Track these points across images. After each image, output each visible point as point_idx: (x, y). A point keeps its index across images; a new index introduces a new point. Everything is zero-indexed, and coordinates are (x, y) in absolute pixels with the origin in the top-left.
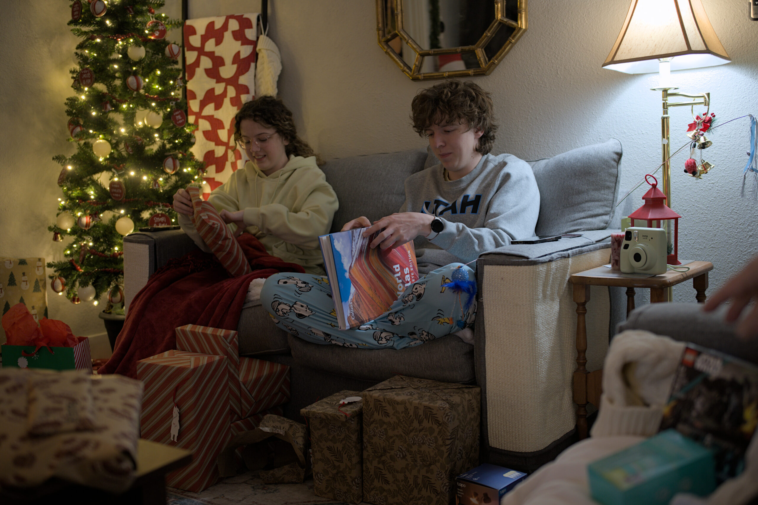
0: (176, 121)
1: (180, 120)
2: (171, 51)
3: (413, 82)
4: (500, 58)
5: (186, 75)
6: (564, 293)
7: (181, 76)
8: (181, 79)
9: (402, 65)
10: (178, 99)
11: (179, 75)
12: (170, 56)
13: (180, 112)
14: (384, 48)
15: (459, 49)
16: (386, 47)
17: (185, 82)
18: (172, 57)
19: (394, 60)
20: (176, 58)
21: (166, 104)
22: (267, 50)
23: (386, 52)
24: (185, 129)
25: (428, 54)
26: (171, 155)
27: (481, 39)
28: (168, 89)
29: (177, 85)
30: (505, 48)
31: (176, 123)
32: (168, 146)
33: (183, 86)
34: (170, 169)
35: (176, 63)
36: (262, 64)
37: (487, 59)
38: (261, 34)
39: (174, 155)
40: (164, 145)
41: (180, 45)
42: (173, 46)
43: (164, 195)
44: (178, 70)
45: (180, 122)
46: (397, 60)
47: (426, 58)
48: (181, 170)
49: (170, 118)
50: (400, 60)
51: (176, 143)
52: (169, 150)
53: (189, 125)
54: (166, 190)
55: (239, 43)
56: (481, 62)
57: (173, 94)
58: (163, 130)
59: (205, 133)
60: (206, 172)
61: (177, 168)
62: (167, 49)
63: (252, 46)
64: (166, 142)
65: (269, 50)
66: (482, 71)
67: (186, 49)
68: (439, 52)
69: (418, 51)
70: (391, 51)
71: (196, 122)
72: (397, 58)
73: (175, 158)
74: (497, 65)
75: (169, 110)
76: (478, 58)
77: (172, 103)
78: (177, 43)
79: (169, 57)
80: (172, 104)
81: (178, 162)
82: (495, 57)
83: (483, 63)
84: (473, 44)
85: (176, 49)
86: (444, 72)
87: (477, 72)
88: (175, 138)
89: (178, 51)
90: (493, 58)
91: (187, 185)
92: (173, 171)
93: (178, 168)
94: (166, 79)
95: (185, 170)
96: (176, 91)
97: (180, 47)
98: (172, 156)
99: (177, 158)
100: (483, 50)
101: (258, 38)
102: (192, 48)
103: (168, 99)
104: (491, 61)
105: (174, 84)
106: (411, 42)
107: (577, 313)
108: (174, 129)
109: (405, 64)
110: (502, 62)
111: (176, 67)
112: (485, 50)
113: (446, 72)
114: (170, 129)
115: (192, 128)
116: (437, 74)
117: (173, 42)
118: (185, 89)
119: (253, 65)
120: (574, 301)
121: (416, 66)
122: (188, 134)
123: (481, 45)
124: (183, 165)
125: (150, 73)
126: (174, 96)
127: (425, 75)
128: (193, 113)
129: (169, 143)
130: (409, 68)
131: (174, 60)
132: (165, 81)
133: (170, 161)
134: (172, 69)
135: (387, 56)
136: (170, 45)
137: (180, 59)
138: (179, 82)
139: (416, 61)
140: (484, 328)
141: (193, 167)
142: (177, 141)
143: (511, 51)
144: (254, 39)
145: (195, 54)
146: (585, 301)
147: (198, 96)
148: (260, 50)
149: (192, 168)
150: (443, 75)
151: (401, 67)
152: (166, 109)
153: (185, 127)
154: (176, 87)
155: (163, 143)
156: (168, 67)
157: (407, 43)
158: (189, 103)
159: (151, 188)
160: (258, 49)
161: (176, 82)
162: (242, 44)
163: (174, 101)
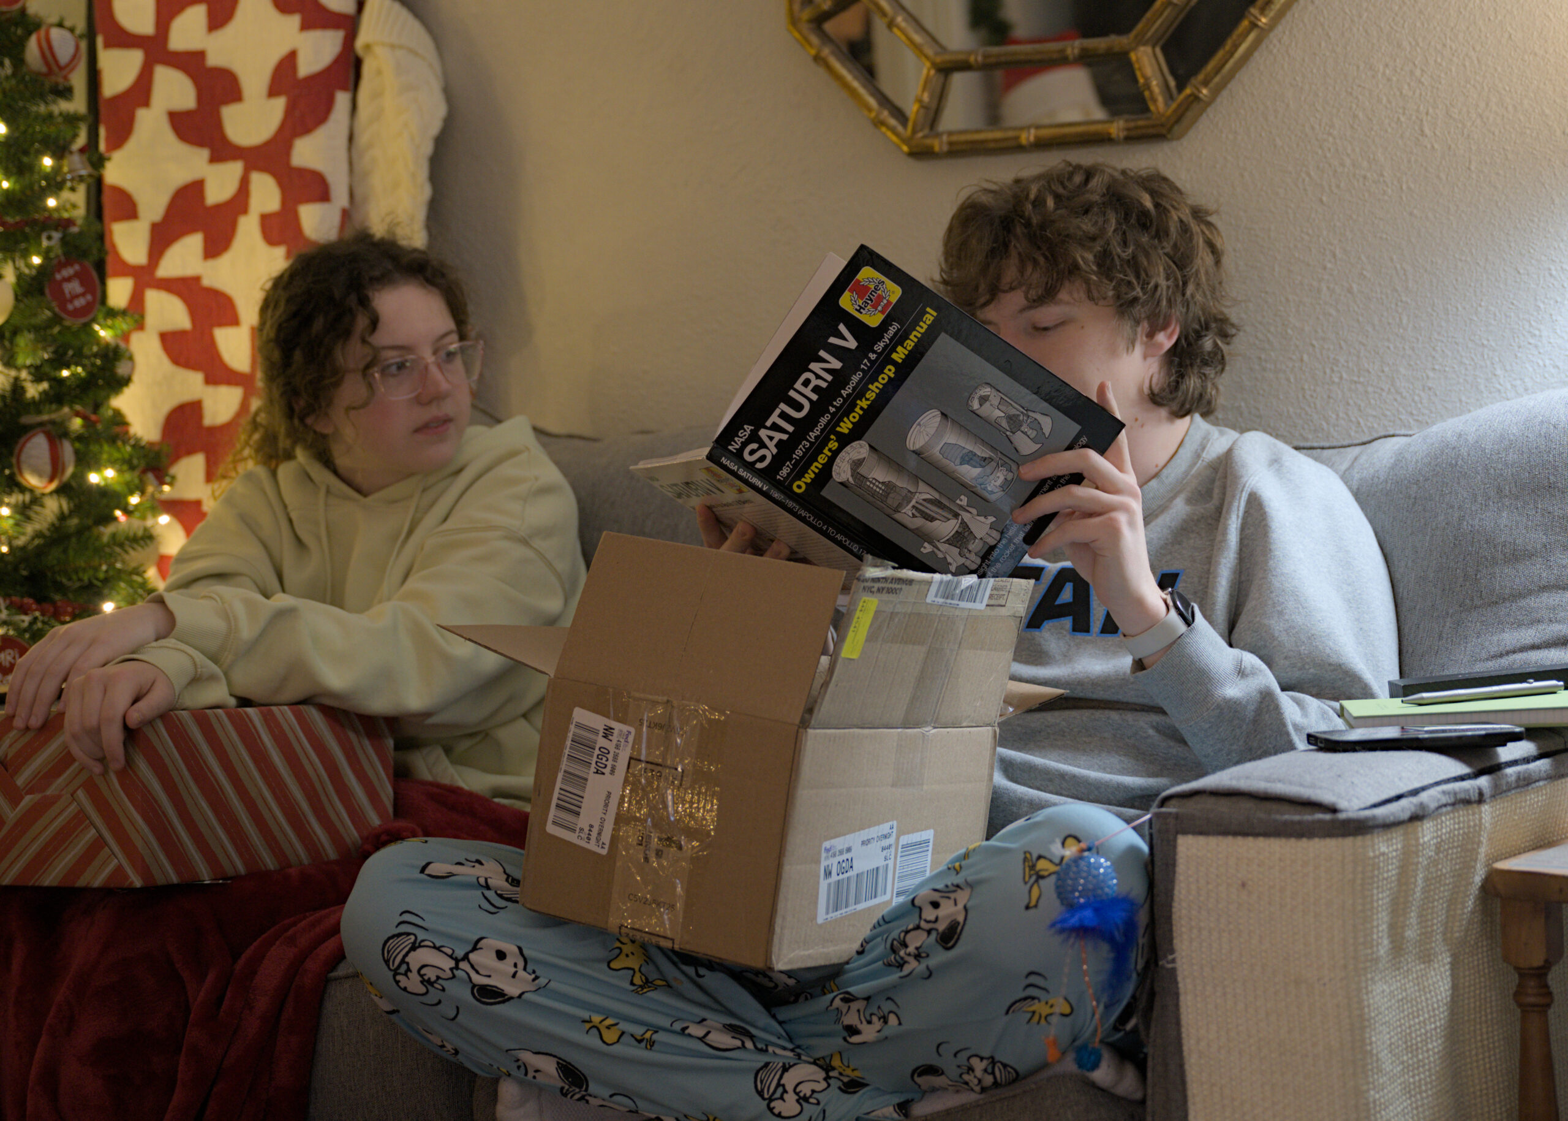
0: (63, 301)
1: (77, 296)
2: (48, 52)
3: (911, 162)
4: (1217, 79)
5: (102, 132)
6: (1467, 930)
7: (81, 140)
8: (82, 151)
9: (872, 102)
10: (70, 222)
11: (75, 136)
12: (44, 69)
13: (77, 267)
14: (810, 44)
15: (1074, 47)
16: (815, 40)
17: (98, 162)
18: (50, 72)
19: (846, 85)
20: (66, 78)
21: (26, 238)
22: (393, 47)
23: (818, 59)
24: (97, 327)
25: (964, 66)
26: (41, 424)
27: (1148, 15)
28: (36, 187)
29: (70, 171)
30: (1236, 47)
31: (63, 308)
32: (33, 391)
33: (90, 176)
34: (39, 473)
35: (66, 93)
36: (377, 95)
37: (1172, 83)
39: (53, 423)
40: (17, 388)
41: (78, 31)
42: (55, 34)
43: (16, 569)
44: (72, 120)
45: (79, 303)
46: (856, 84)
47: (958, 79)
48: (79, 476)
49: (42, 293)
50: (864, 86)
51: (61, 381)
52: (35, 406)
53: (112, 313)
54: (23, 548)
55: (295, 20)
56: (1151, 92)
57: (51, 202)
58: (15, 332)
59: (171, 342)
60: (171, 484)
61: (63, 471)
62: (33, 46)
64: (24, 374)
65: (401, 47)
66: (1153, 126)
67: (100, 41)
68: (1003, 59)
69: (930, 52)
70: (833, 53)
71: (137, 301)
72: (855, 77)
73: (57, 434)
74: (1209, 104)
75: (36, 260)
76: (1141, 81)
77: (49, 238)
78: (68, 23)
79: (39, 74)
80: (51, 241)
81: (68, 450)
82: (1201, 77)
83: (1160, 100)
84: (1123, 29)
85: (63, 44)
86: (1022, 129)
87: (1136, 128)
88: (60, 361)
89: (71, 50)
90: (1193, 81)
91: (102, 529)
92: (51, 480)
93: (70, 470)
94: (26, 153)
95: (94, 478)
96: (66, 194)
97: (81, 37)
98: (49, 427)
99: (65, 434)
100: (1158, 50)
101: (361, 6)
102: (123, 39)
103: (35, 222)
104: (1188, 91)
105: (56, 170)
106: (903, 25)
107: (1520, 1005)
108: (56, 330)
109: (885, 101)
110: (1225, 93)
111: (64, 106)
112: (1164, 49)
113: (1029, 127)
114: (41, 332)
115: (122, 324)
116: (998, 135)
117: (54, 19)
118: (97, 187)
119: (342, 99)
120: (1506, 959)
121: (924, 107)
122: (107, 345)
123: (1149, 34)
124: (86, 461)
126: (57, 209)
127: (954, 138)
128: (126, 269)
129: (38, 378)
130: (899, 114)
131: (57, 84)
132: (25, 160)
133: (37, 447)
134: (49, 117)
135: (821, 71)
136: (42, 32)
137: (78, 80)
138: (75, 163)
139: (924, 89)
140: (1181, 1066)
141: (126, 464)
142: (65, 373)
143: (1256, 54)
144: (348, 8)
145: (134, 59)
146: (1546, 961)
147: (142, 209)
148: (368, 47)
149: (120, 471)
150: (1017, 138)
151: (870, 109)
152: (26, 255)
153: (94, 320)
154: (64, 181)
155: (17, 379)
156: (34, 109)
157: (891, 25)
158: (111, 232)
160: (360, 43)
161: (65, 162)
162: (305, 26)
163: (56, 229)
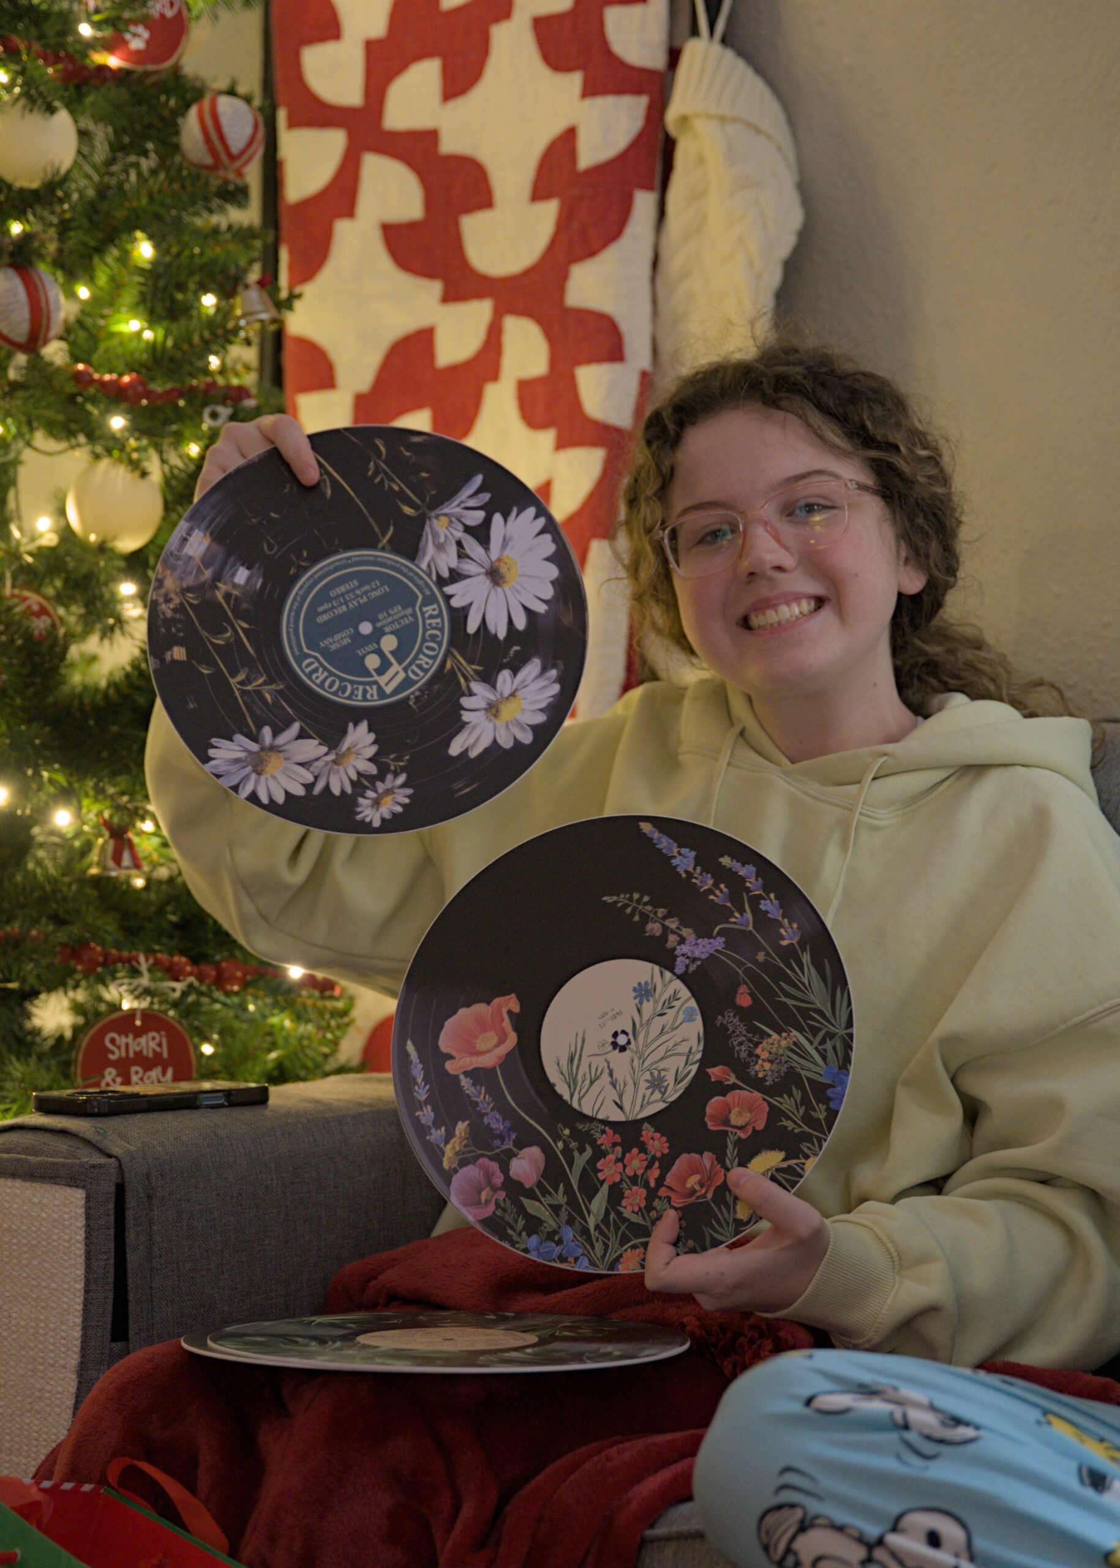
2: (214, 132)
7: (256, 268)
8: (256, 284)
10: (238, 389)
11: (248, 262)
12: (208, 160)
17: (280, 301)
18: (217, 165)
20: (239, 173)
21: (180, 416)
22: (722, 119)
28: (193, 338)
29: (240, 315)
33: (268, 321)
35: (236, 195)
36: (697, 196)
38: (695, 32)
41: (253, 101)
42: (224, 104)
43: (161, 912)
44: (242, 238)
55: (574, 81)
57: (214, 363)
58: (163, 559)
62: (191, 126)
63: (643, 101)
65: (735, 120)
67: (282, 117)
75: (194, 450)
77: (214, 416)
78: (238, 88)
79: (199, 166)
80: (215, 419)
85: (236, 121)
89: (247, 130)
94: (181, 287)
96: (235, 351)
97: (257, 108)
101: (674, 56)
102: (319, 114)
103: (190, 393)
105: (224, 312)
111: (237, 216)
117: (222, 84)
118: (277, 340)
119: (644, 202)
125: (100, 250)
126: (221, 373)
131: (226, 182)
132: (179, 296)
134: (216, 231)
136: (206, 102)
137: (251, 175)
138: (252, 302)
144: (657, 60)
147: (341, 374)
148: (684, 120)
152: (179, 439)
154: (237, 330)
156: (194, 221)
158: (295, 408)
159: (94, 871)
160: (672, 115)
161: (238, 301)
162: (589, 91)
163: (223, 402)
